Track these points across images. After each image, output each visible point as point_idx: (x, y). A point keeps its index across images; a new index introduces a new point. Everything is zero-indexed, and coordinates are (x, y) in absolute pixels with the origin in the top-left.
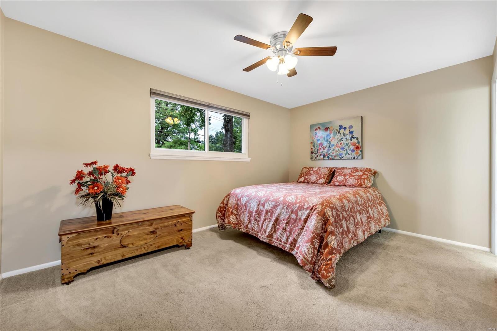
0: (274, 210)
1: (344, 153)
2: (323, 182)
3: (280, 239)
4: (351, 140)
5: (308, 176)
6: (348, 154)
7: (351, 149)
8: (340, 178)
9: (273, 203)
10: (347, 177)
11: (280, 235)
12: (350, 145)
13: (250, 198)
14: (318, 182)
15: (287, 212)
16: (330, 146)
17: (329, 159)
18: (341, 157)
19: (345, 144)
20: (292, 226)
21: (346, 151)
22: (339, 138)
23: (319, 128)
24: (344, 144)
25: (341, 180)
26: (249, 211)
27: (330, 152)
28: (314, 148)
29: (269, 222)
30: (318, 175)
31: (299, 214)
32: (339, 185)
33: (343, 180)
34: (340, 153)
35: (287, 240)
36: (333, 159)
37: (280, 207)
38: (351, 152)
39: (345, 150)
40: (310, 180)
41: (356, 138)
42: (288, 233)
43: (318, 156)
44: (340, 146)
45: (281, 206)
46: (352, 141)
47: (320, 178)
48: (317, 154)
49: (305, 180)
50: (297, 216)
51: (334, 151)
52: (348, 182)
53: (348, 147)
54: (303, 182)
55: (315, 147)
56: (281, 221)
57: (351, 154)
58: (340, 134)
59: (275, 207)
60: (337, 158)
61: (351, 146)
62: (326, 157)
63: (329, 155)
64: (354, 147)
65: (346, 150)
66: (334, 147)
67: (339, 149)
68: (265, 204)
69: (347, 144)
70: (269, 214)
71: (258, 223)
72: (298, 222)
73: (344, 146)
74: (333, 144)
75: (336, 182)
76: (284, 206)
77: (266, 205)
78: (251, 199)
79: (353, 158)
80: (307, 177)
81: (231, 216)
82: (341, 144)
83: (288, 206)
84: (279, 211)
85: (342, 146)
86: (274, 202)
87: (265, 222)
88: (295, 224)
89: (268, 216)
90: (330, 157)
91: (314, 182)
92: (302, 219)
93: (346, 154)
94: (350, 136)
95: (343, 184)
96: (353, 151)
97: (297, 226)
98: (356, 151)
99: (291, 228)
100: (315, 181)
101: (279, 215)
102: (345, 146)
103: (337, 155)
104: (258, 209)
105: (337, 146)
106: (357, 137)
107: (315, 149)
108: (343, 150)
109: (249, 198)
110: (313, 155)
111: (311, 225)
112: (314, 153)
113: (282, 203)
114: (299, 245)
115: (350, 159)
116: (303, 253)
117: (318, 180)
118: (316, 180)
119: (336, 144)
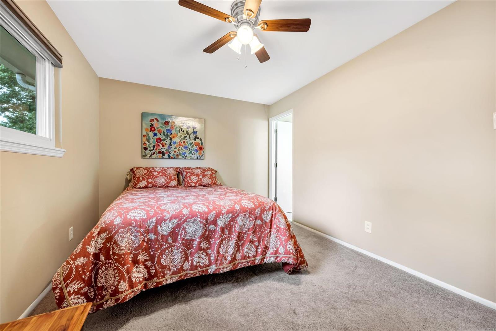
0: (232, 223)
1: (187, 152)
2: (175, 185)
3: (247, 255)
4: (195, 139)
5: (152, 179)
6: (192, 153)
7: (195, 149)
8: (195, 178)
9: (230, 215)
10: (201, 177)
11: (247, 251)
12: (193, 145)
13: (183, 220)
14: (170, 185)
15: (250, 221)
16: (171, 143)
17: (170, 158)
18: (184, 156)
19: (189, 144)
20: (260, 233)
21: (190, 151)
22: (182, 136)
23: (156, 119)
24: (187, 142)
25: (196, 180)
26: (184, 242)
27: (171, 150)
28: (148, 144)
29: (228, 241)
30: (167, 177)
31: (264, 217)
32: (195, 186)
33: (198, 181)
34: (183, 152)
35: (257, 251)
36: (175, 158)
37: (240, 217)
38: (195, 152)
39: (188, 149)
40: (156, 183)
41: (199, 139)
42: (256, 244)
43: (154, 153)
44: (183, 144)
45: (242, 216)
46: (195, 141)
47: (171, 180)
48: (153, 151)
49: (148, 184)
50: (262, 220)
51: (177, 150)
52: (204, 181)
53: (192, 147)
54: (146, 187)
55: (151, 142)
56: (245, 233)
57: (195, 154)
58: (184, 131)
59: (233, 219)
60: (180, 157)
61: (195, 146)
62: (166, 155)
63: (170, 153)
64: (197, 147)
65: (190, 149)
66: (176, 144)
67: (181, 148)
68: (216, 220)
69: (191, 144)
70: (226, 232)
71: (206, 253)
72: (265, 226)
73: (187, 145)
74: (175, 142)
75: (191, 182)
76: (246, 214)
77: (219, 222)
78: (186, 220)
79: (196, 158)
80: (150, 180)
81: (134, 270)
82: (184, 142)
83: (250, 213)
84: (240, 222)
85: (185, 145)
86: (230, 213)
87: (222, 245)
88: (262, 230)
89: (226, 234)
90: (171, 156)
91: (163, 186)
92: (268, 221)
93: (189, 154)
94: (194, 136)
95: (199, 184)
96: (197, 151)
97: (265, 231)
98: (200, 151)
99: (259, 236)
100: (165, 185)
101: (241, 228)
102: (189, 145)
103: (180, 154)
104: (206, 231)
105: (180, 144)
106: (201, 138)
107: (151, 144)
108: (186, 149)
109: (180, 220)
110: (147, 152)
111: (281, 224)
112: (149, 149)
113: (242, 211)
114: (276, 249)
115: (194, 159)
116: (291, 252)
117: (169, 183)
118: (166, 183)
119: (179, 142)
